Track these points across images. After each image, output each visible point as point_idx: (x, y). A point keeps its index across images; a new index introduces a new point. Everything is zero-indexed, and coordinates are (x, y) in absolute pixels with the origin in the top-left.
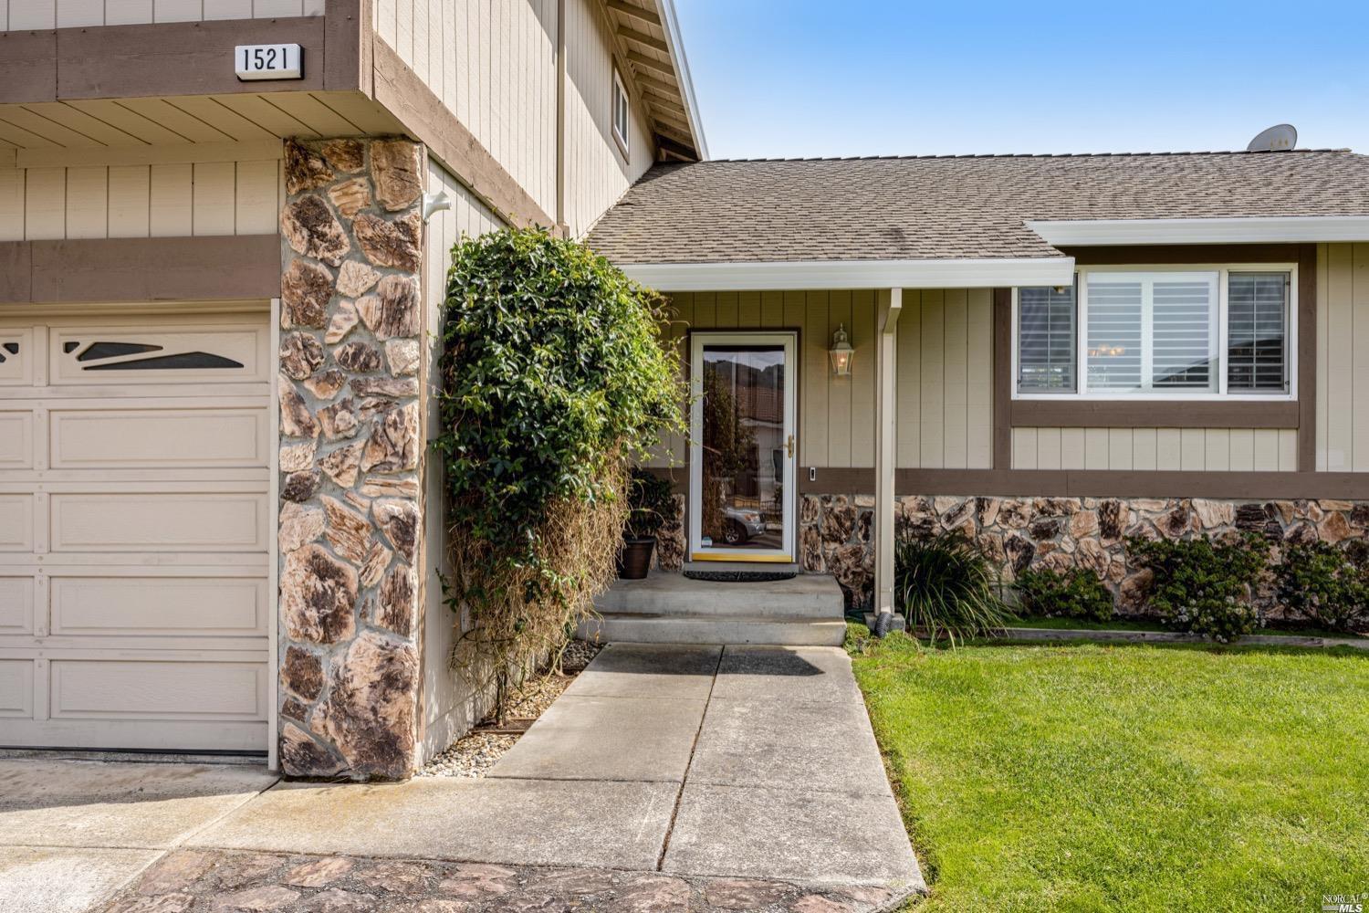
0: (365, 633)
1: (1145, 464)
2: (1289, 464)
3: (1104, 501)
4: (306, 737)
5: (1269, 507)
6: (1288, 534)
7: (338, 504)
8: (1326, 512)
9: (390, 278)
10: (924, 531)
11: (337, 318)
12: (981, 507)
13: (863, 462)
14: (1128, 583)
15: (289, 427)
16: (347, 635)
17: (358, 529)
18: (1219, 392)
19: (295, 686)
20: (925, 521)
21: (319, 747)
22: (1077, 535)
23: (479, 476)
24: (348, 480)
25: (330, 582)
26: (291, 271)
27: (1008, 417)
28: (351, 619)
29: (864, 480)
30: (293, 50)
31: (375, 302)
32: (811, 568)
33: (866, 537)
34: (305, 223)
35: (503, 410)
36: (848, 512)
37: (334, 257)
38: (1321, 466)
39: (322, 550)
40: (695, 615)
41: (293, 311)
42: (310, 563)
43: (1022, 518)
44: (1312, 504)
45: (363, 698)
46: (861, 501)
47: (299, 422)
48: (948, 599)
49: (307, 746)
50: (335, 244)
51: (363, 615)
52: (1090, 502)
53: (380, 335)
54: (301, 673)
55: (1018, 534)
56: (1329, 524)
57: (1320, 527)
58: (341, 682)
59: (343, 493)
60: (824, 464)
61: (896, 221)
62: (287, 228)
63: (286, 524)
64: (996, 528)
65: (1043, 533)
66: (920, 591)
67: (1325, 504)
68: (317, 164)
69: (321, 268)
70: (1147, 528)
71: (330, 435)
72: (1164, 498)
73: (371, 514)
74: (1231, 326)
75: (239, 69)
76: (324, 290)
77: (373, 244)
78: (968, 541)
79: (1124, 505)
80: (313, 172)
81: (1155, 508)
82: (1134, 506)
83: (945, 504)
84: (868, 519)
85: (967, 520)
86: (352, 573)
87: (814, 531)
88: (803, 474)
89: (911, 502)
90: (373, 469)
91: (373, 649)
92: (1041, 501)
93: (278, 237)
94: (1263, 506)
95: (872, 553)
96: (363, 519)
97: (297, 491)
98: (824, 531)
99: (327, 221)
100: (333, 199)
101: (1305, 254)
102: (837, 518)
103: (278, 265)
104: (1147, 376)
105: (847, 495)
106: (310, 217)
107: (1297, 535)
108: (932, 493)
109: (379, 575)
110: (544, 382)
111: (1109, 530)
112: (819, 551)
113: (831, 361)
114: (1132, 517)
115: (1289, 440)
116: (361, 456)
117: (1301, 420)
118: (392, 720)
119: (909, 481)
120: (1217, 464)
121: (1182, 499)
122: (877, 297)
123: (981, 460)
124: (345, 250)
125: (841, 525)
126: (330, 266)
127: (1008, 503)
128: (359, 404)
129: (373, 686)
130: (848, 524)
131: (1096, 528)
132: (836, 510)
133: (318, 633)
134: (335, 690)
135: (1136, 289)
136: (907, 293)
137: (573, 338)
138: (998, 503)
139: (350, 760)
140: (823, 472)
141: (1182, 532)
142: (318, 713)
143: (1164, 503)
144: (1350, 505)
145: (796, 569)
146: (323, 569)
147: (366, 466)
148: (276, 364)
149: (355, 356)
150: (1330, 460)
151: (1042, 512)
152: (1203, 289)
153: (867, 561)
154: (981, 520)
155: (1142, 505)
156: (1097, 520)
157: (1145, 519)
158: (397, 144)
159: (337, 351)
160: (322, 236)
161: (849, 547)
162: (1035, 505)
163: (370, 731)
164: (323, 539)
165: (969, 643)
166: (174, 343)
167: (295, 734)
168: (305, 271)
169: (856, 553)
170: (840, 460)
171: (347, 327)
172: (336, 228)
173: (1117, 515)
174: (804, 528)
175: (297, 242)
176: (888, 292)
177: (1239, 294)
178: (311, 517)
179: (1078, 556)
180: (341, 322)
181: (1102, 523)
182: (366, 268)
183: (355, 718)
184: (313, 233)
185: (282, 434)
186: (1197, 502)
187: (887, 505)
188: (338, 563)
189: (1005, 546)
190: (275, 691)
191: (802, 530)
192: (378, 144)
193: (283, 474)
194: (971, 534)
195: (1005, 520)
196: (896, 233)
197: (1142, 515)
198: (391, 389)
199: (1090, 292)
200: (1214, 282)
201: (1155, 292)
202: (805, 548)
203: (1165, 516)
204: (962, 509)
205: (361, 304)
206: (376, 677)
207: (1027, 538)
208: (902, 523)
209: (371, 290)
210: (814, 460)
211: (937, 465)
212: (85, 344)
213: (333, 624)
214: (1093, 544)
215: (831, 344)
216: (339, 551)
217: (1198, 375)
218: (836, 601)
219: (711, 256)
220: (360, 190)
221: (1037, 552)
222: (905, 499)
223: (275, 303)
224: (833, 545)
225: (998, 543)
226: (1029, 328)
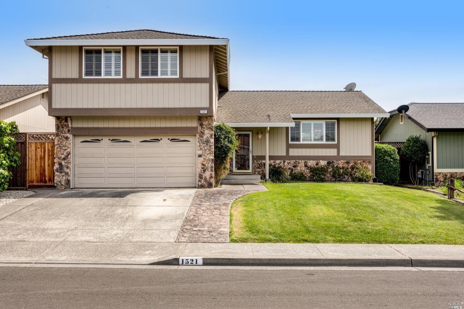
0: (208, 172)
1: (312, 154)
2: (336, 154)
3: (305, 161)
4: (201, 184)
5: (332, 162)
6: (335, 166)
7: (205, 157)
8: (342, 162)
9: (211, 132)
10: (274, 166)
11: (205, 136)
12: (284, 162)
13: (263, 155)
14: (309, 175)
15: (199, 149)
16: (206, 172)
17: (207, 160)
18: (324, 142)
19: (200, 178)
20: (274, 165)
21: (203, 185)
22: (300, 167)
23: (219, 154)
24: (206, 155)
25: (204, 166)
26: (199, 131)
27: (289, 146)
28: (207, 170)
29: (264, 158)
30: (206, 111)
31: (209, 135)
32: (255, 173)
33: (264, 168)
34: (201, 126)
35: (222, 146)
36: (261, 163)
37: (204, 129)
38: (341, 155)
39: (203, 162)
40: (236, 179)
41: (200, 136)
42: (202, 164)
43: (291, 164)
44: (339, 161)
45: (208, 179)
46: (263, 161)
47: (200, 148)
48: (278, 177)
49: (201, 185)
50: (204, 128)
51: (208, 170)
52: (303, 161)
53: (210, 138)
54: (201, 177)
55: (290, 167)
56: (342, 164)
57: (341, 165)
58: (205, 177)
59: (205, 156)
60: (257, 155)
61: (269, 113)
62: (198, 126)
63: (199, 160)
64: (287, 166)
65: (295, 166)
66: (273, 175)
67: (341, 161)
68: (202, 119)
69: (203, 131)
70: (312, 165)
71: (204, 150)
72: (315, 160)
73: (209, 158)
74: (326, 131)
75: (201, 113)
76: (203, 133)
77: (209, 128)
78: (282, 168)
79: (308, 161)
80: (202, 120)
81: (314, 162)
82: (310, 162)
83: (278, 162)
84: (265, 164)
85: (282, 165)
86: (207, 165)
87: (255, 167)
88: (253, 157)
89: (272, 161)
90: (209, 153)
91: (209, 173)
92: (294, 161)
93: (197, 127)
94: (331, 161)
95: (265, 170)
96: (208, 159)
97: (200, 156)
98: (257, 167)
99: (203, 125)
100: (204, 123)
101: (338, 119)
102: (259, 164)
103: (197, 130)
104: (312, 139)
105: (261, 160)
106: (201, 125)
107: (337, 166)
108: (275, 160)
109: (209, 165)
110: (227, 143)
111: (306, 166)
112: (256, 170)
113: (258, 137)
114: (310, 164)
115: (336, 150)
116: (207, 152)
117: (337, 147)
118: (211, 181)
119: (271, 158)
120: (324, 154)
121: (318, 160)
122: (266, 128)
123: (284, 154)
124: (205, 129)
125: (260, 165)
126: (203, 130)
127: (289, 161)
128: (207, 146)
129: (209, 178)
130: (261, 165)
131: (304, 165)
132: (259, 163)
133: (203, 172)
134: (205, 178)
135: (310, 124)
136: (270, 128)
137: (229, 138)
138: (287, 161)
139: (207, 186)
140: (257, 156)
141: (318, 166)
142: (203, 181)
143: (315, 161)
144: (345, 161)
145: (252, 173)
146: (203, 165)
147: (208, 153)
148: (197, 142)
149: (207, 141)
150: (342, 154)
151: (295, 163)
152: (322, 124)
153: (264, 172)
154: (284, 165)
155: (311, 161)
156: (304, 164)
157: (312, 164)
158: (211, 117)
159: (205, 140)
160: (203, 127)
161: (261, 169)
162: (293, 162)
163: (209, 183)
164: (203, 161)
165: (280, 182)
166: (182, 139)
167: (200, 183)
168: (201, 131)
169: (263, 170)
170: (260, 154)
171: (206, 137)
172: (204, 126)
173: (307, 163)
174: (253, 166)
175: (200, 128)
176: (267, 127)
177: (327, 124)
178: (201, 159)
179: (301, 171)
180: (205, 137)
181: (305, 165)
182: (208, 131)
183: (207, 181)
184: (202, 127)
185: (198, 149)
186: (321, 161)
187: (267, 162)
188: (205, 164)
189: (288, 169)
190: (198, 179)
191: (253, 167)
192: (209, 117)
193: (198, 154)
194: (282, 167)
195: (288, 164)
196: (269, 116)
197: (312, 163)
198: (211, 144)
199: (302, 125)
200: (323, 122)
201: (314, 124)
202: (254, 170)
203: (315, 163)
204: (281, 162)
205: (207, 135)
206: (210, 177)
207: (292, 167)
208: (270, 165)
209: (208, 133)
210: (255, 154)
211: (277, 155)
212: (171, 139)
213: (204, 171)
214: (303, 168)
215: (258, 134)
216: (205, 163)
217: (321, 139)
218: (259, 176)
219: (240, 121)
220: (207, 122)
221: (294, 170)
222: (271, 161)
223: (197, 135)
224: (259, 169)
225: (287, 168)
226: (292, 131)
